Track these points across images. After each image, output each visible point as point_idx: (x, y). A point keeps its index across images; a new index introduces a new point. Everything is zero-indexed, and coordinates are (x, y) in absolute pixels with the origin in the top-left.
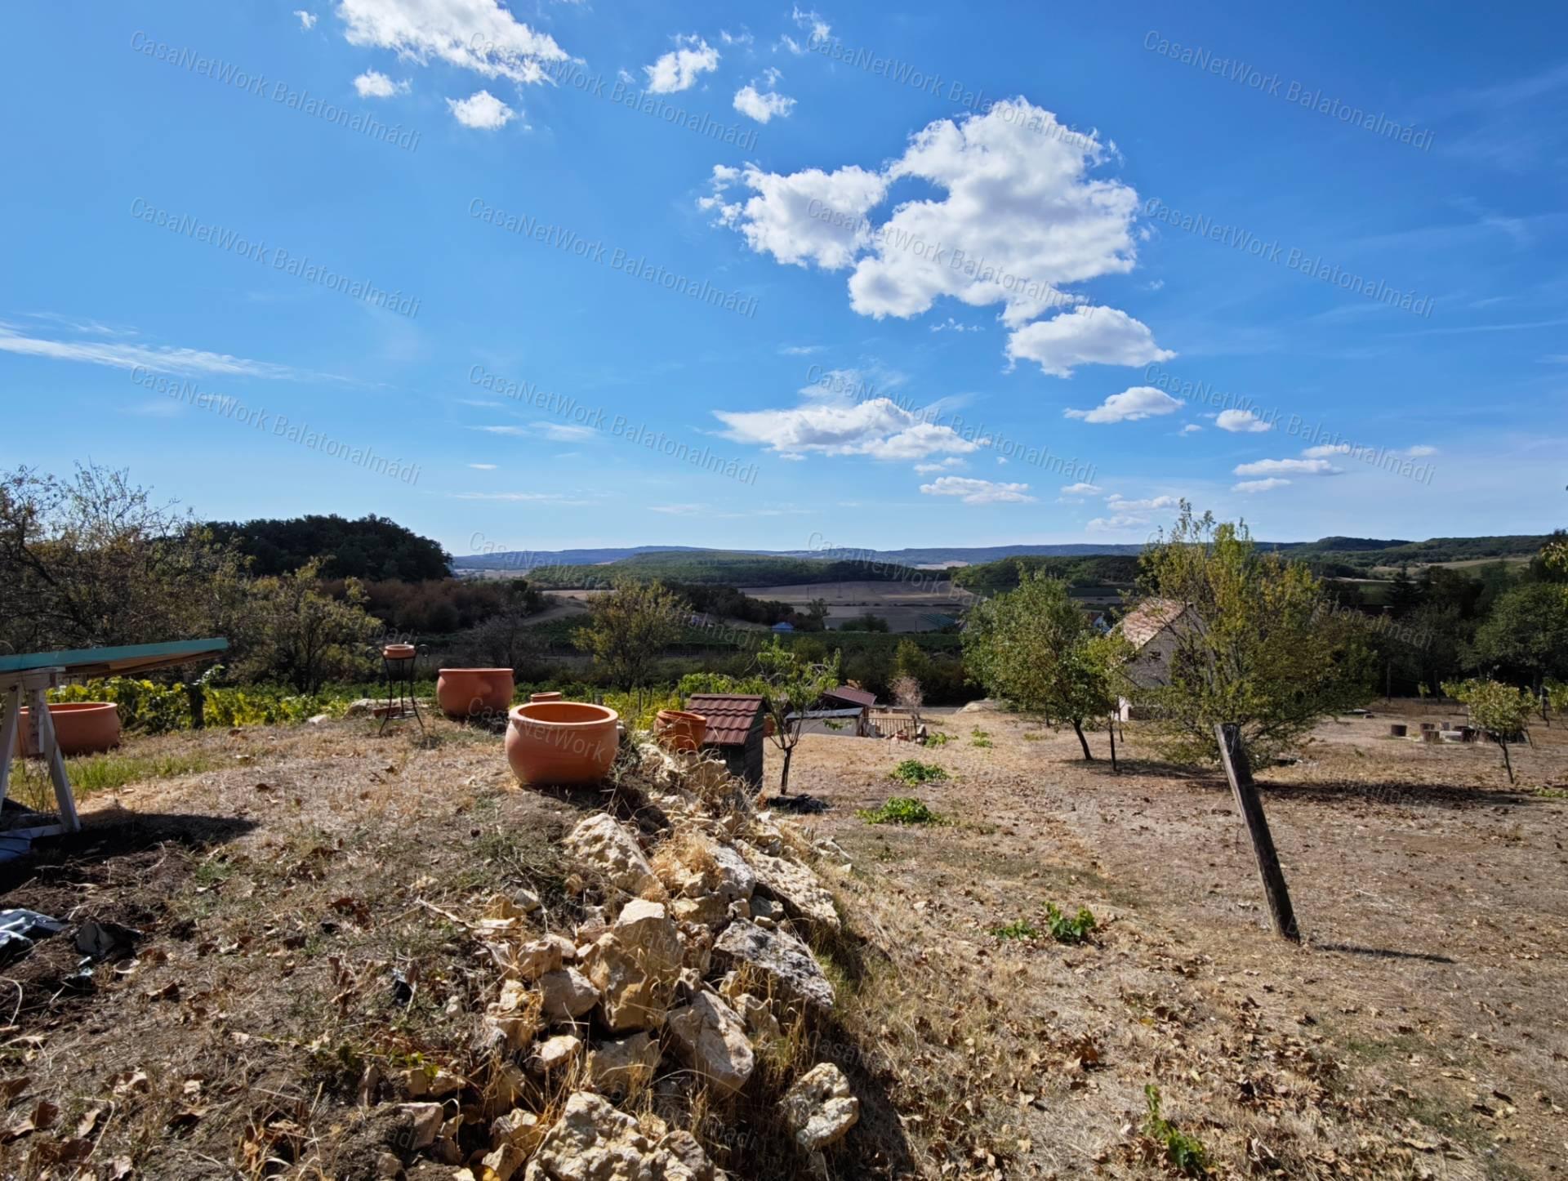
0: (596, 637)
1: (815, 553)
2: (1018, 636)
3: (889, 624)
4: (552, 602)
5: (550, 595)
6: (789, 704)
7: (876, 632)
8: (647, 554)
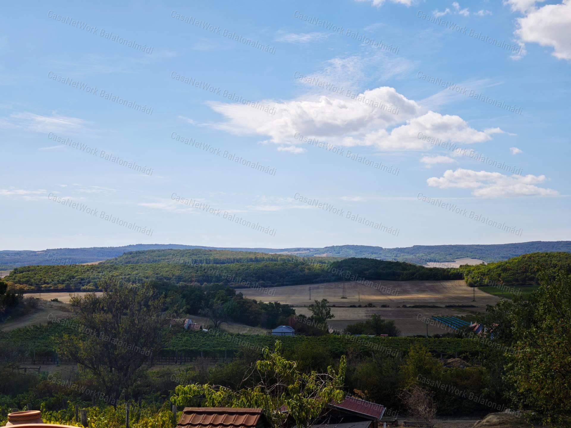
0: (81, 344)
1: (317, 250)
2: (540, 342)
3: (398, 327)
4: (34, 305)
5: (31, 299)
6: (290, 418)
7: (383, 336)
8: (139, 253)
